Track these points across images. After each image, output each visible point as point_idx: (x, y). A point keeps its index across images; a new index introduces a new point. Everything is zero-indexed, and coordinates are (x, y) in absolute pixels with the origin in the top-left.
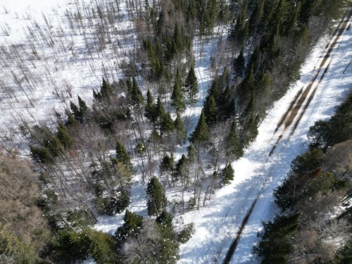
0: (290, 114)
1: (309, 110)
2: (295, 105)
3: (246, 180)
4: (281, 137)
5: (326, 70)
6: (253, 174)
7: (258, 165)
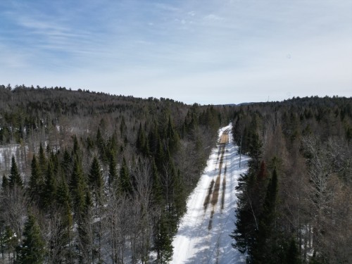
0: (212, 196)
1: (227, 190)
2: (213, 189)
3: (190, 259)
4: (212, 212)
5: (226, 169)
6: (197, 250)
7: (198, 240)
